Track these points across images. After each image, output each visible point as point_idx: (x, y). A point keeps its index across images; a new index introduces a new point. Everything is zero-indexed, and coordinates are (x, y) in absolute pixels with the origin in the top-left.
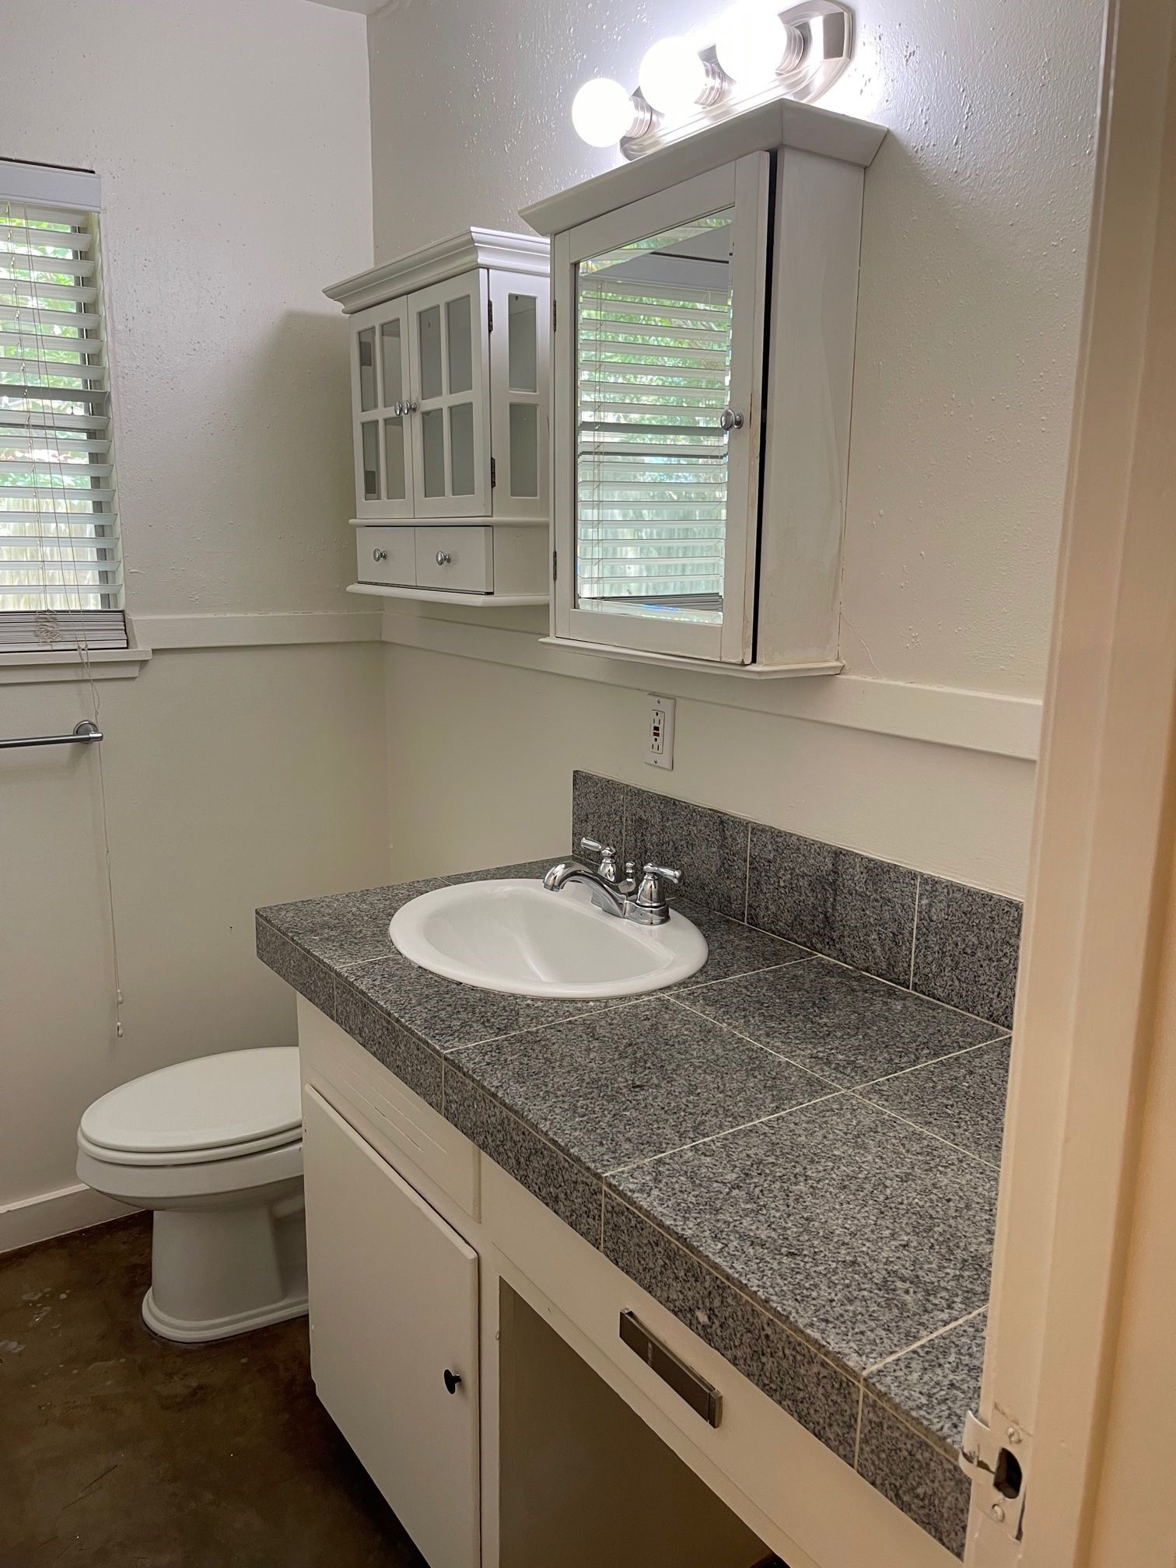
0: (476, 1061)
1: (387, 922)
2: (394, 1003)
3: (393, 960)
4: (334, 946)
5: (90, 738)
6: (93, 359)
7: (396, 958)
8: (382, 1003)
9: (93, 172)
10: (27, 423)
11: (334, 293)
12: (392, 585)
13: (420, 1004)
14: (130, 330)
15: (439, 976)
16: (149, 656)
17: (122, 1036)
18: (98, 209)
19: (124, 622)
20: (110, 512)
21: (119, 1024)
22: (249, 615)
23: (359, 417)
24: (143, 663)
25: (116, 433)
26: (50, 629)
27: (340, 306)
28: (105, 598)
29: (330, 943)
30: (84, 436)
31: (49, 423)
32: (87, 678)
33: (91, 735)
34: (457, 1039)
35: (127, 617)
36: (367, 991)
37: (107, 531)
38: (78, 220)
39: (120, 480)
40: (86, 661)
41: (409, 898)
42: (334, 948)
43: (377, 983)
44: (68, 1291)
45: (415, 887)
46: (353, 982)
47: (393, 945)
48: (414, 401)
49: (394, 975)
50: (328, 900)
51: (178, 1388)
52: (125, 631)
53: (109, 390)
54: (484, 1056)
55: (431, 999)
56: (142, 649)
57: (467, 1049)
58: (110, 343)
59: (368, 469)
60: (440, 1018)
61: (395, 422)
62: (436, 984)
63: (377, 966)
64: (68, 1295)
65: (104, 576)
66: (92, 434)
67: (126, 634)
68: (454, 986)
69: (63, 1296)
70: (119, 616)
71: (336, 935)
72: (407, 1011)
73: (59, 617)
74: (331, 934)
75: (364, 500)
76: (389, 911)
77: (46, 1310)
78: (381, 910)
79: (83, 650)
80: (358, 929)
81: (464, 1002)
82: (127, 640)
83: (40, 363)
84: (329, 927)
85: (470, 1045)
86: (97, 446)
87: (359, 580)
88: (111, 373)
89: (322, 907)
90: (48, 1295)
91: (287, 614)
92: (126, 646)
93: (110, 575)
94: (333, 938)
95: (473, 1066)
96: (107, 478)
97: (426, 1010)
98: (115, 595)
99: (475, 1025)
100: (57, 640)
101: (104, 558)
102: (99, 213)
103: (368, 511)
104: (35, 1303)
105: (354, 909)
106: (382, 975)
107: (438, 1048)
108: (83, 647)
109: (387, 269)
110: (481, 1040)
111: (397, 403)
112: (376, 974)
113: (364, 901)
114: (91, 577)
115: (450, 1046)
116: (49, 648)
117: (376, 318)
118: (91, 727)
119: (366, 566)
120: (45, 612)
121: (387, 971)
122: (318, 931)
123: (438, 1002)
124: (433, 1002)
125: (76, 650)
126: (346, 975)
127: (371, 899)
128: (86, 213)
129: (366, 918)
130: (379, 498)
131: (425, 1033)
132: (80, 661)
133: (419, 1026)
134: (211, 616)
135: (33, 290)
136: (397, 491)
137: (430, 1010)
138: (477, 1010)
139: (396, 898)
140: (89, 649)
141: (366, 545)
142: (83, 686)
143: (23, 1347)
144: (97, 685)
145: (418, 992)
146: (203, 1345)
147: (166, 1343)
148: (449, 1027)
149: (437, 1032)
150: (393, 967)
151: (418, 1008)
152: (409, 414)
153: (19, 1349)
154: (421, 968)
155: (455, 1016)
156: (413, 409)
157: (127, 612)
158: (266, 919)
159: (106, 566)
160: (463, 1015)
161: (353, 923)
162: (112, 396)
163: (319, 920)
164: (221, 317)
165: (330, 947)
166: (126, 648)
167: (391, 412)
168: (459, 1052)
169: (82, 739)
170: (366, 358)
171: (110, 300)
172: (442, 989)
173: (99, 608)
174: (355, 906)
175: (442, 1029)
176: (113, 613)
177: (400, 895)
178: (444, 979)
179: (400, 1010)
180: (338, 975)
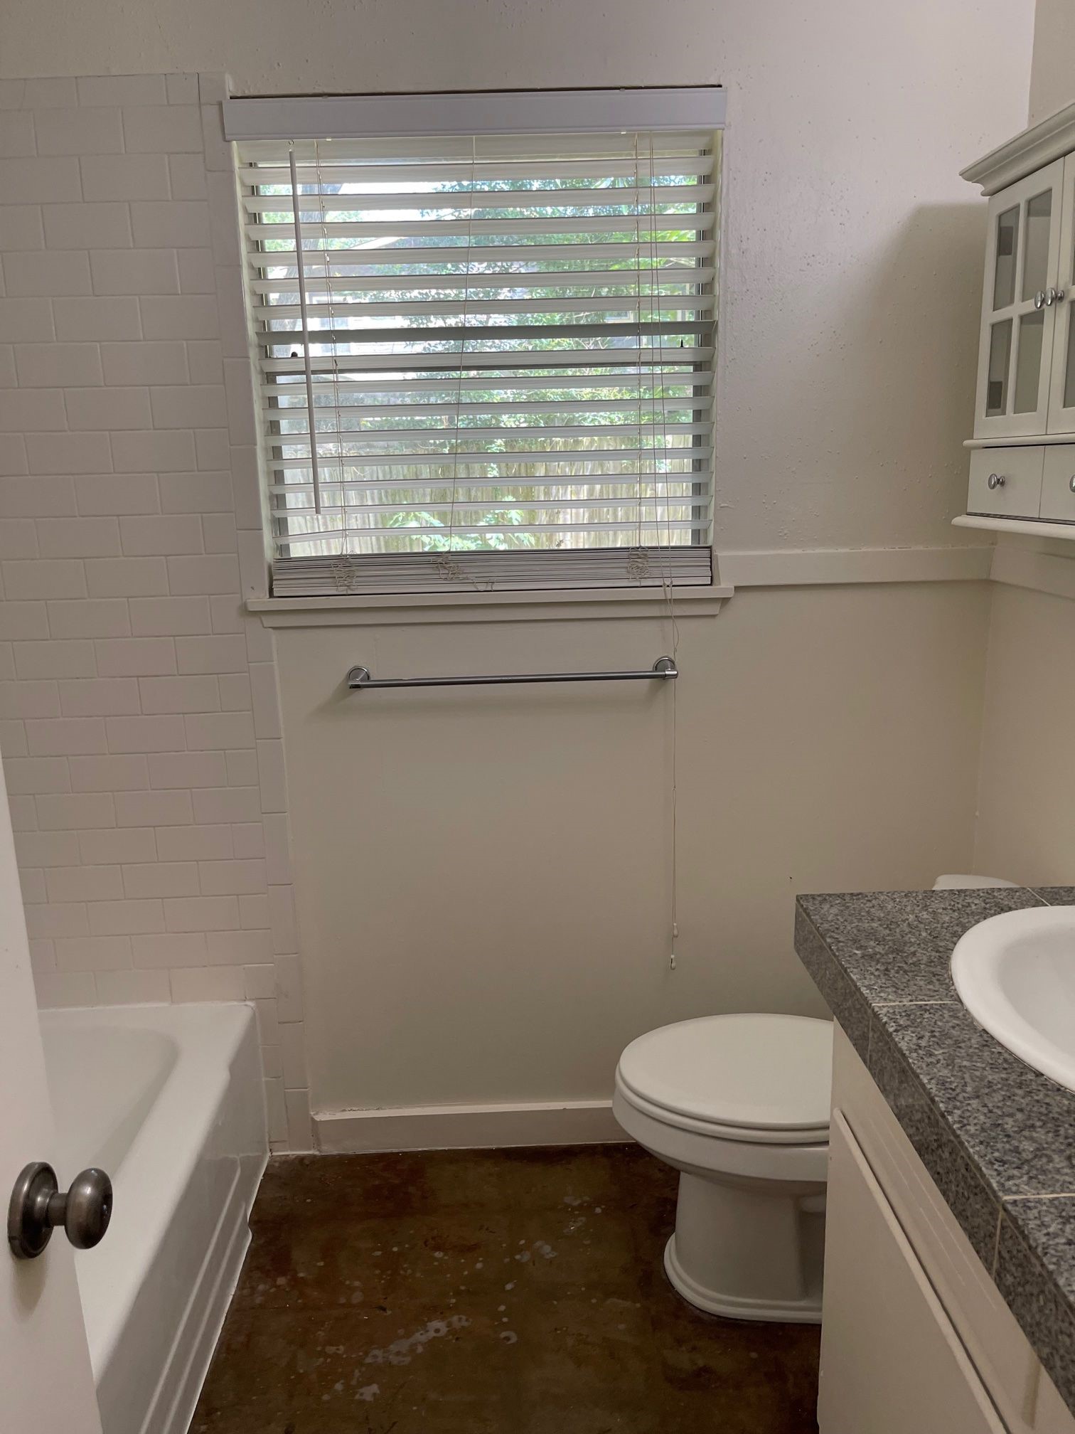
0: (1051, 1230)
1: (951, 945)
2: (942, 1083)
3: (950, 1010)
4: (877, 970)
5: (666, 675)
6: (706, 288)
7: (954, 1007)
8: (925, 1081)
9: (720, 86)
10: (638, 361)
11: (972, 175)
12: (1008, 517)
13: (978, 1097)
14: (743, 253)
15: (1011, 1054)
16: (731, 594)
17: (674, 969)
18: (721, 126)
19: (711, 558)
20: (708, 445)
21: (673, 956)
22: (840, 550)
23: (990, 316)
24: (725, 601)
25: (719, 362)
26: (641, 565)
27: (979, 188)
28: (696, 534)
29: (873, 963)
30: (691, 368)
31: (657, 359)
32: (669, 614)
33: (667, 673)
34: (1025, 1178)
35: (714, 553)
36: (907, 1053)
37: (704, 465)
38: (702, 143)
39: (720, 412)
40: (669, 597)
41: (985, 915)
42: (877, 973)
43: (923, 1043)
44: (603, 1207)
45: (994, 897)
46: (891, 1034)
47: (953, 984)
48: (1061, 288)
49: (948, 1036)
50: (882, 898)
51: (684, 1360)
52: (711, 568)
53: (716, 318)
54: (1064, 1223)
55: (994, 1091)
56: (725, 586)
57: (1039, 1201)
58: (723, 269)
59: (992, 380)
60: (1004, 1130)
61: (1034, 319)
62: (1006, 1066)
63: (927, 1015)
64: (603, 1209)
65: (697, 511)
66: (698, 366)
67: (711, 570)
68: (1031, 1076)
69: (598, 1210)
70: (706, 552)
71: (883, 952)
72: (958, 1104)
73: (650, 553)
74: (877, 950)
75: (984, 417)
76: (956, 928)
77: (581, 1221)
78: (945, 925)
79: (668, 586)
80: (912, 949)
81: (1043, 1110)
82: (711, 577)
83: (653, 298)
84: (876, 940)
85: (1046, 1196)
86: (702, 378)
87: (968, 511)
88: (721, 301)
89: (873, 907)
90: (585, 1205)
91: (882, 549)
92: (710, 583)
93: (702, 509)
94: (878, 956)
95: (1044, 1239)
96: (708, 411)
97: (985, 1110)
98: (706, 531)
99: (1056, 1158)
100: (646, 576)
101: (698, 493)
102: (723, 129)
103: (989, 428)
104: (574, 1208)
105: (911, 917)
106: (933, 1032)
107: (995, 1185)
108: (668, 583)
109: (1043, 126)
110: (1062, 1191)
111: (1039, 293)
112: (924, 1028)
113: (925, 907)
114: (684, 512)
115: (1014, 1189)
116: (638, 584)
117: (1020, 194)
118: (669, 663)
119: (980, 495)
120: (638, 548)
121: (940, 1027)
122: (863, 943)
123: (1004, 1100)
124: (997, 1097)
125: (661, 586)
126: (885, 1019)
127: (936, 905)
128: (711, 133)
129: (924, 934)
130: (1004, 413)
131: (978, 1152)
132: (664, 598)
133: (972, 1136)
134: (799, 551)
135: (653, 223)
136: (1027, 403)
137: (991, 1111)
138: (1062, 1131)
139: (968, 910)
140: (673, 586)
141: (981, 469)
142: (666, 622)
143: (555, 1254)
144: (679, 622)
145: (978, 1073)
146: (715, 1318)
147: (681, 1302)
148: (1016, 1150)
149: (996, 1154)
150: (947, 1022)
151: (975, 1103)
152: (1053, 305)
153: (551, 1255)
154: (987, 1033)
155: (1026, 1133)
156: (1058, 299)
157: (714, 548)
158: (805, 910)
159: (700, 501)
160: (1040, 1134)
161: (906, 938)
162: (720, 324)
163: (866, 925)
164: (841, 224)
165: (872, 969)
166: (711, 585)
167: (1029, 306)
168: (1026, 1205)
169: (660, 675)
170: (1005, 245)
171: (726, 222)
172: (1014, 1076)
173: (689, 544)
174: (913, 912)
175: (1005, 1153)
176: (702, 550)
177: (974, 907)
178: (1018, 1060)
179: (949, 1098)
180: (876, 1015)
